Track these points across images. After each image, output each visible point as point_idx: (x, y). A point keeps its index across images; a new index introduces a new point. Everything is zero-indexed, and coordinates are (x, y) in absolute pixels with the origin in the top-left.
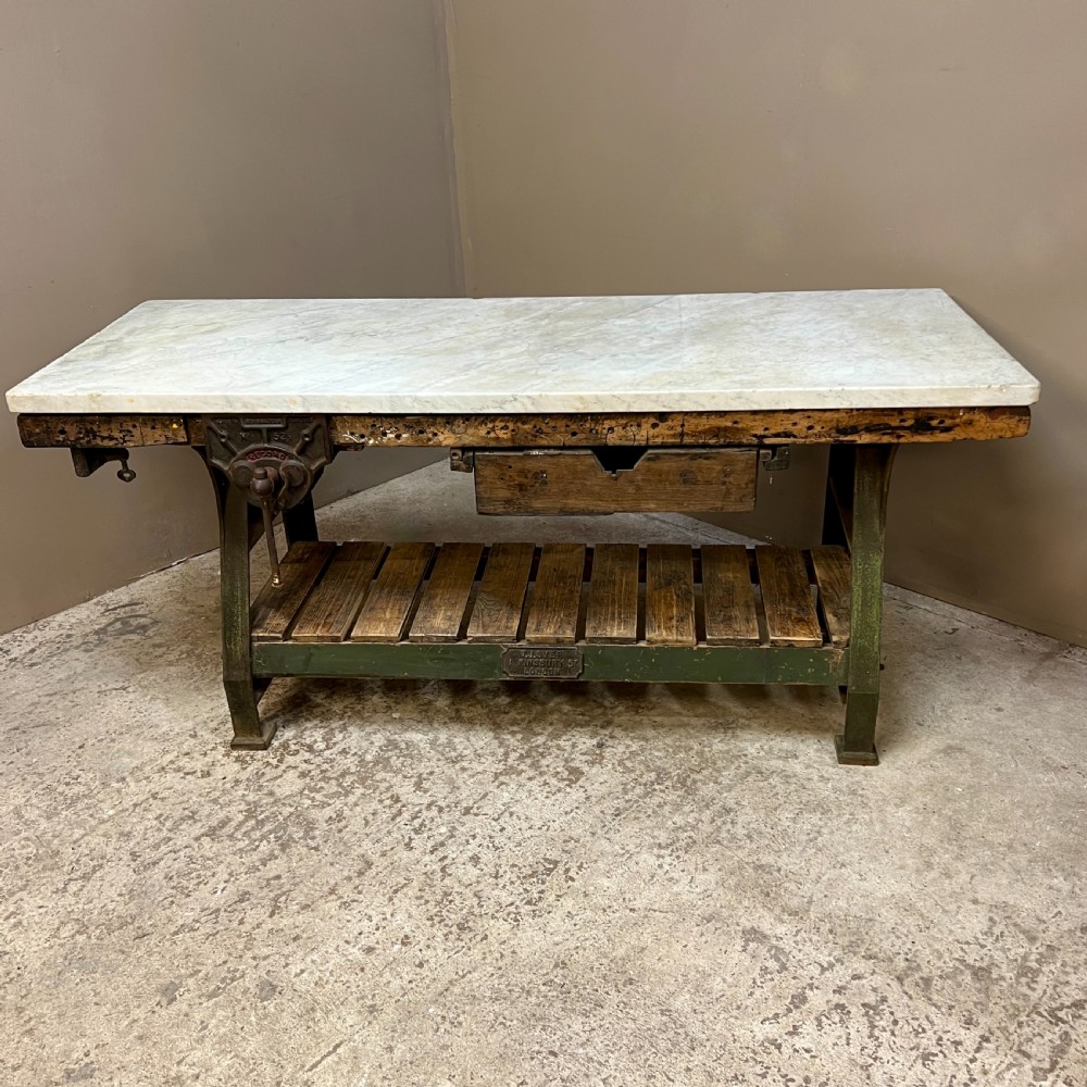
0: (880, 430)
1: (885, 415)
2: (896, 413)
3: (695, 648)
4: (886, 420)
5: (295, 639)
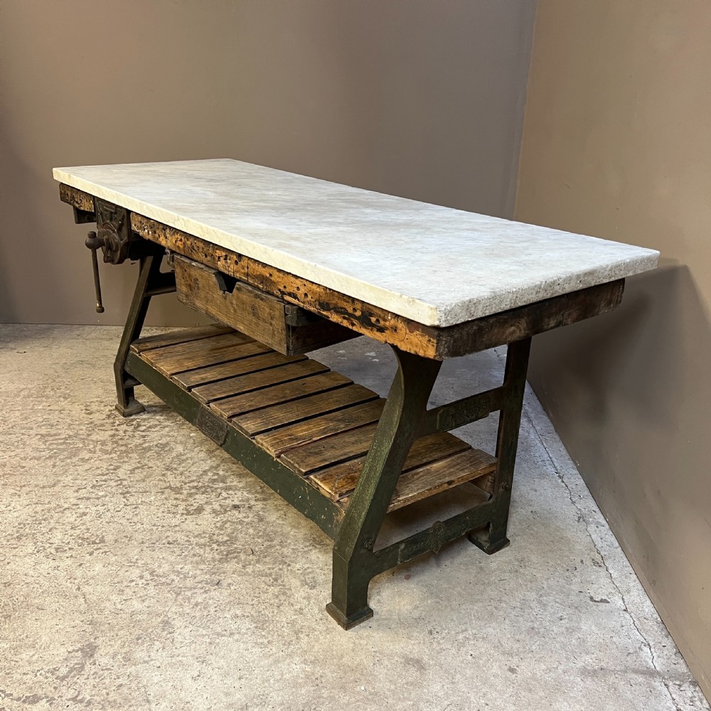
0: (342, 313)
1: (344, 300)
2: (350, 301)
3: (275, 460)
4: (344, 305)
5: (140, 355)
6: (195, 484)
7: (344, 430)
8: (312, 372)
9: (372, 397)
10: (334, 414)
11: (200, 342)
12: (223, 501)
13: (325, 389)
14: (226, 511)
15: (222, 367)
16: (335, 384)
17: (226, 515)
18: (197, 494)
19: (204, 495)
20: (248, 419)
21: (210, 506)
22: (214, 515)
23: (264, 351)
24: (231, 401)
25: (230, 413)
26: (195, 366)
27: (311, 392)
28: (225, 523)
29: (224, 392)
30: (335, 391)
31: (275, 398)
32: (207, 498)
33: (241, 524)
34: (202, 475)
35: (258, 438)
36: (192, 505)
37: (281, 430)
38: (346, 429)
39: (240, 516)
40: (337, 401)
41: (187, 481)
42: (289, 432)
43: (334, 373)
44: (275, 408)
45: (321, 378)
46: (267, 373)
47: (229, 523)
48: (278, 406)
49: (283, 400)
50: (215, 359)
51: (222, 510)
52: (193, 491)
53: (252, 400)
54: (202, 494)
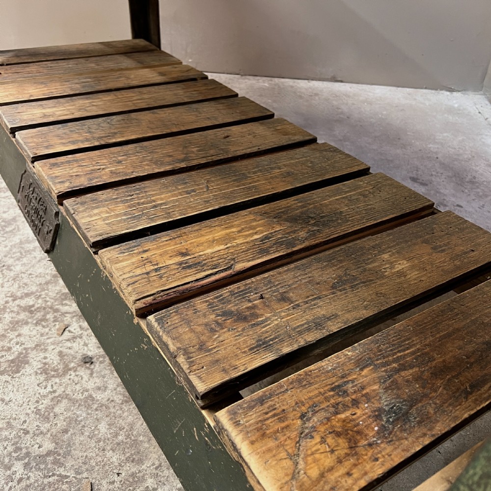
6: (30, 301)
7: (306, 244)
8: (244, 118)
9: (356, 169)
10: (283, 203)
11: (72, 62)
12: (69, 344)
13: (263, 148)
14: (67, 370)
15: (87, 99)
16: (284, 141)
17: (65, 380)
18: (27, 323)
19: (39, 328)
20: (99, 203)
21: (42, 355)
22: (42, 378)
23: (168, 80)
24: (76, 161)
25: (65, 188)
26: (44, 94)
27: (239, 153)
28: (57, 400)
29: (73, 143)
30: (284, 154)
31: (167, 159)
32: (42, 335)
33: (89, 407)
34: (47, 283)
35: (106, 255)
36: (10, 349)
37: (164, 236)
38: (313, 242)
39: (90, 385)
40: (289, 174)
41: (19, 294)
42: (183, 245)
43: (282, 121)
44: (163, 180)
45: (257, 128)
46: (163, 114)
47: (64, 403)
48: (170, 178)
49: (183, 165)
50: (84, 87)
51: (61, 367)
52: (23, 316)
53: (120, 162)
54: (37, 324)
